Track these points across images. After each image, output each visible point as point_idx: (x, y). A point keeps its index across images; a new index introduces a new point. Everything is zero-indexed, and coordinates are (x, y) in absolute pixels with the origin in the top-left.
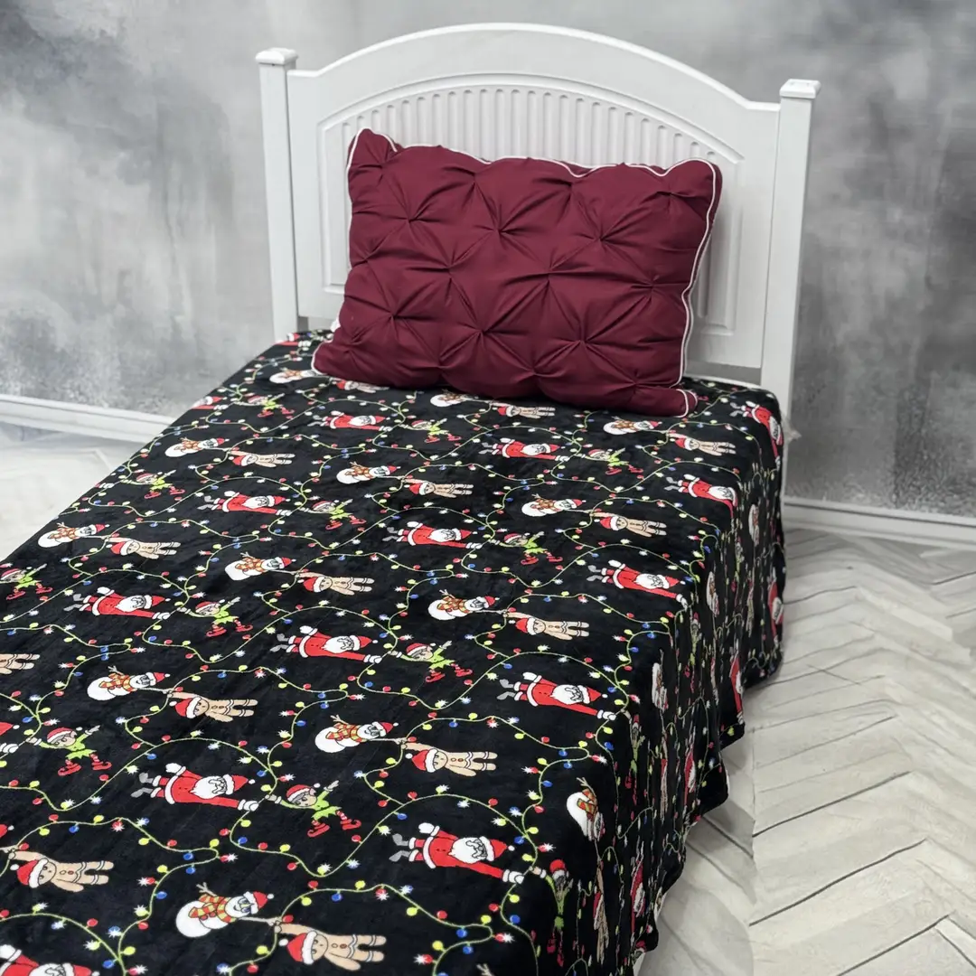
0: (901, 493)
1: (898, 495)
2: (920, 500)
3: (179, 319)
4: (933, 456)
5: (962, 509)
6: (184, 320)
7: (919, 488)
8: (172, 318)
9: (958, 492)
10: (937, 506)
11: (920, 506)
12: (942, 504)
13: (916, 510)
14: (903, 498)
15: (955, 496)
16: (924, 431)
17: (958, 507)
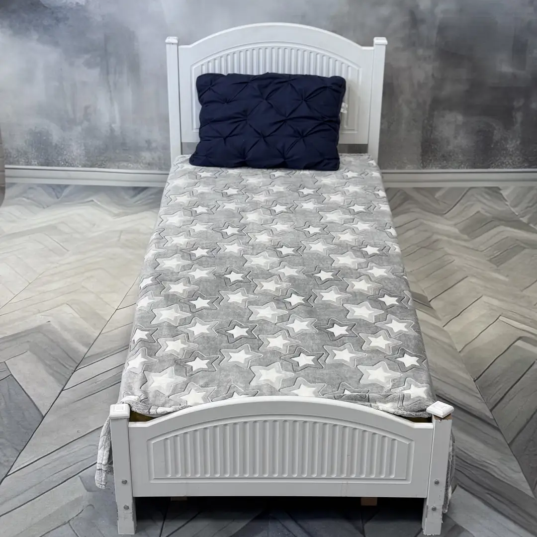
0: (424, 163)
1: (423, 164)
2: (432, 165)
3: (113, 126)
4: (436, 147)
5: (448, 166)
6: (116, 126)
7: (431, 160)
8: (110, 126)
9: (445, 160)
10: (438, 167)
11: (432, 167)
12: (440, 166)
13: (430, 169)
14: (425, 165)
15: (445, 162)
16: (432, 137)
17: (446, 166)
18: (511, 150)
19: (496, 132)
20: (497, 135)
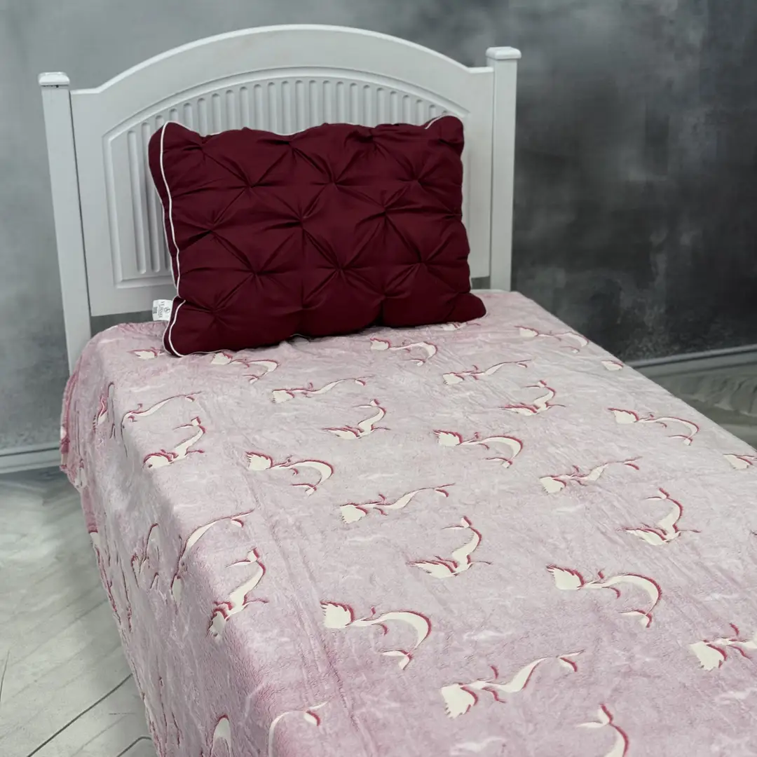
18: (650, 325)
19: (622, 295)
20: (626, 300)
